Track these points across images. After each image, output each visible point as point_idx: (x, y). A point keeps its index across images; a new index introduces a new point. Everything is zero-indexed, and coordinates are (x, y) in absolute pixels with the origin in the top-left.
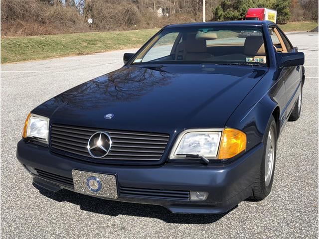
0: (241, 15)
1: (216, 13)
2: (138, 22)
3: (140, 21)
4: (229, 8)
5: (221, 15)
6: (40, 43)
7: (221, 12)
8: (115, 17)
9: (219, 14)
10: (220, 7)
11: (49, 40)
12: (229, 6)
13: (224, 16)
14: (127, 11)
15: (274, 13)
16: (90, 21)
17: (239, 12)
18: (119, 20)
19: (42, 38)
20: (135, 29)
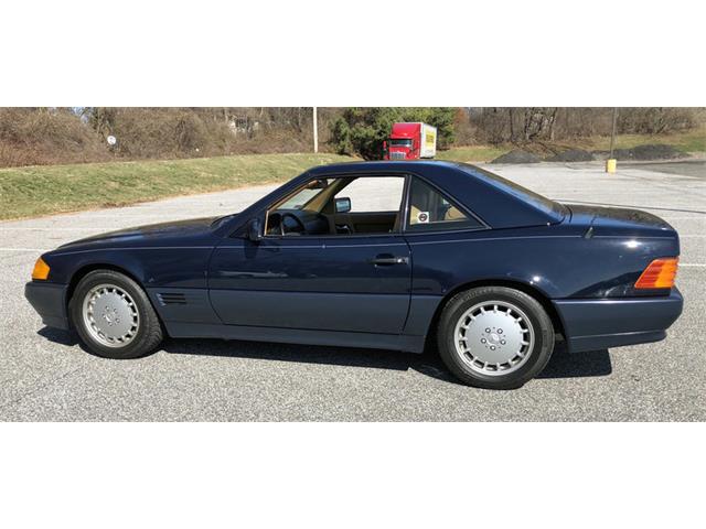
0: (380, 134)
1: (337, 131)
2: (202, 143)
3: (206, 142)
4: (358, 121)
5: (346, 134)
6: (22, 182)
7: (345, 129)
8: (160, 133)
9: (343, 132)
10: (343, 120)
11: (40, 176)
12: (358, 119)
13: (352, 136)
14: (182, 122)
15: (433, 131)
16: (112, 140)
17: (375, 128)
18: (166, 139)
19: (25, 174)
20: (197, 157)
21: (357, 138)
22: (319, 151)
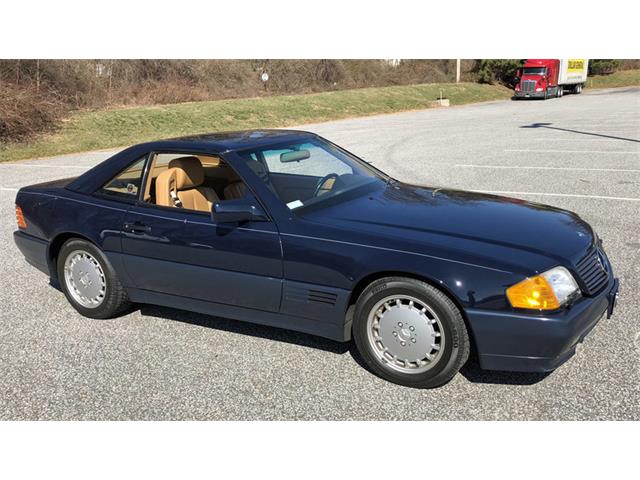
3: (343, 77)
16: (265, 77)
20: (335, 90)
21: (498, 67)
22: (462, 80)
